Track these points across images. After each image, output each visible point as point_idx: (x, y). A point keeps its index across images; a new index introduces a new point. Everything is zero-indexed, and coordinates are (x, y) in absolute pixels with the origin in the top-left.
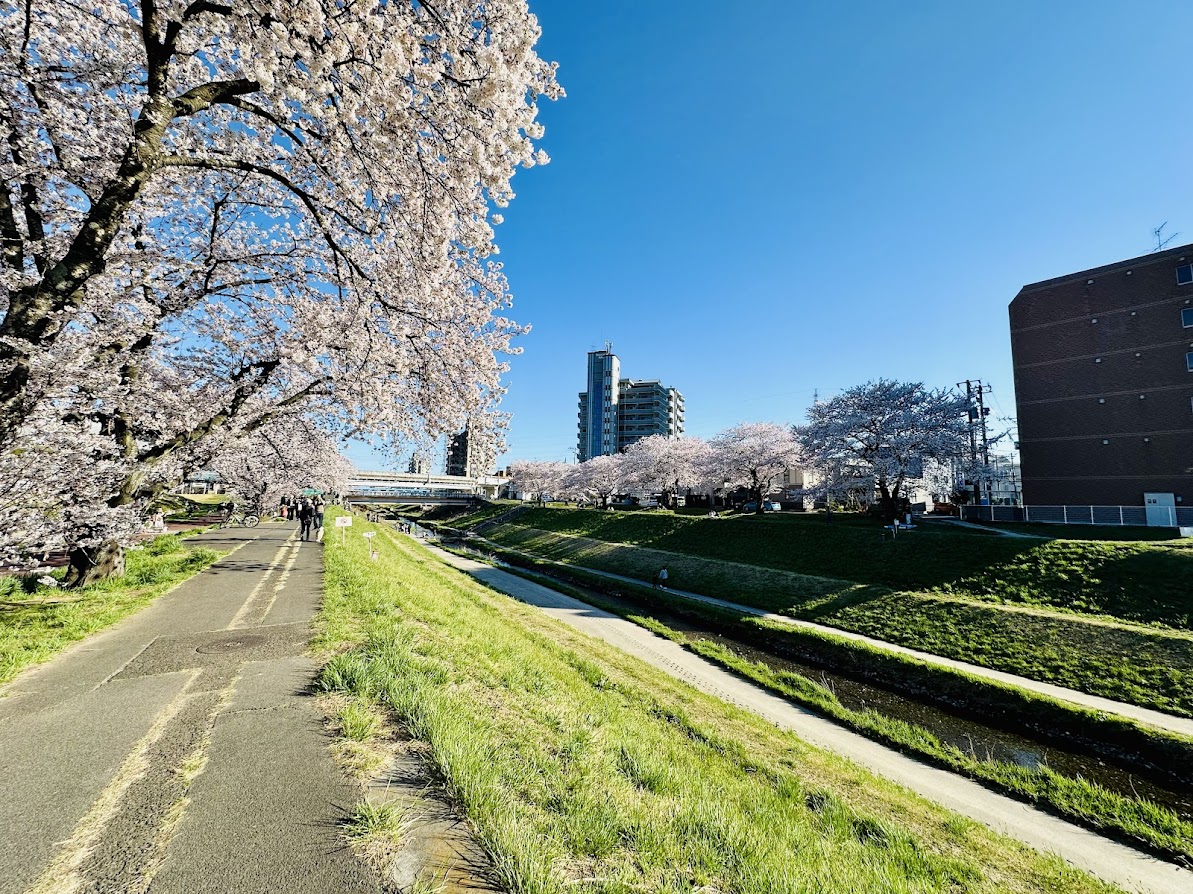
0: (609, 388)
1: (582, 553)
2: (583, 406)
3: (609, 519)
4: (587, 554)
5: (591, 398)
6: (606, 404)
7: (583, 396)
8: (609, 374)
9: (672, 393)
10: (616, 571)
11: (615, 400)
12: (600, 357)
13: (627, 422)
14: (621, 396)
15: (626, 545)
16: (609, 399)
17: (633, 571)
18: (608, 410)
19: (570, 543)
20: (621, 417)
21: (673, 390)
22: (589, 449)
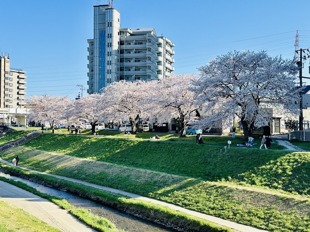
0: (110, 36)
1: (59, 166)
2: (91, 51)
3: (87, 142)
4: (63, 167)
5: (97, 45)
6: (108, 50)
7: (91, 43)
8: (110, 25)
9: (161, 41)
10: (74, 177)
11: (116, 46)
12: (103, 9)
13: (126, 64)
14: (121, 43)
15: (89, 159)
16: (110, 45)
17: (84, 176)
18: (110, 54)
19: (55, 159)
20: (121, 60)
21: (162, 38)
22: (96, 86)
